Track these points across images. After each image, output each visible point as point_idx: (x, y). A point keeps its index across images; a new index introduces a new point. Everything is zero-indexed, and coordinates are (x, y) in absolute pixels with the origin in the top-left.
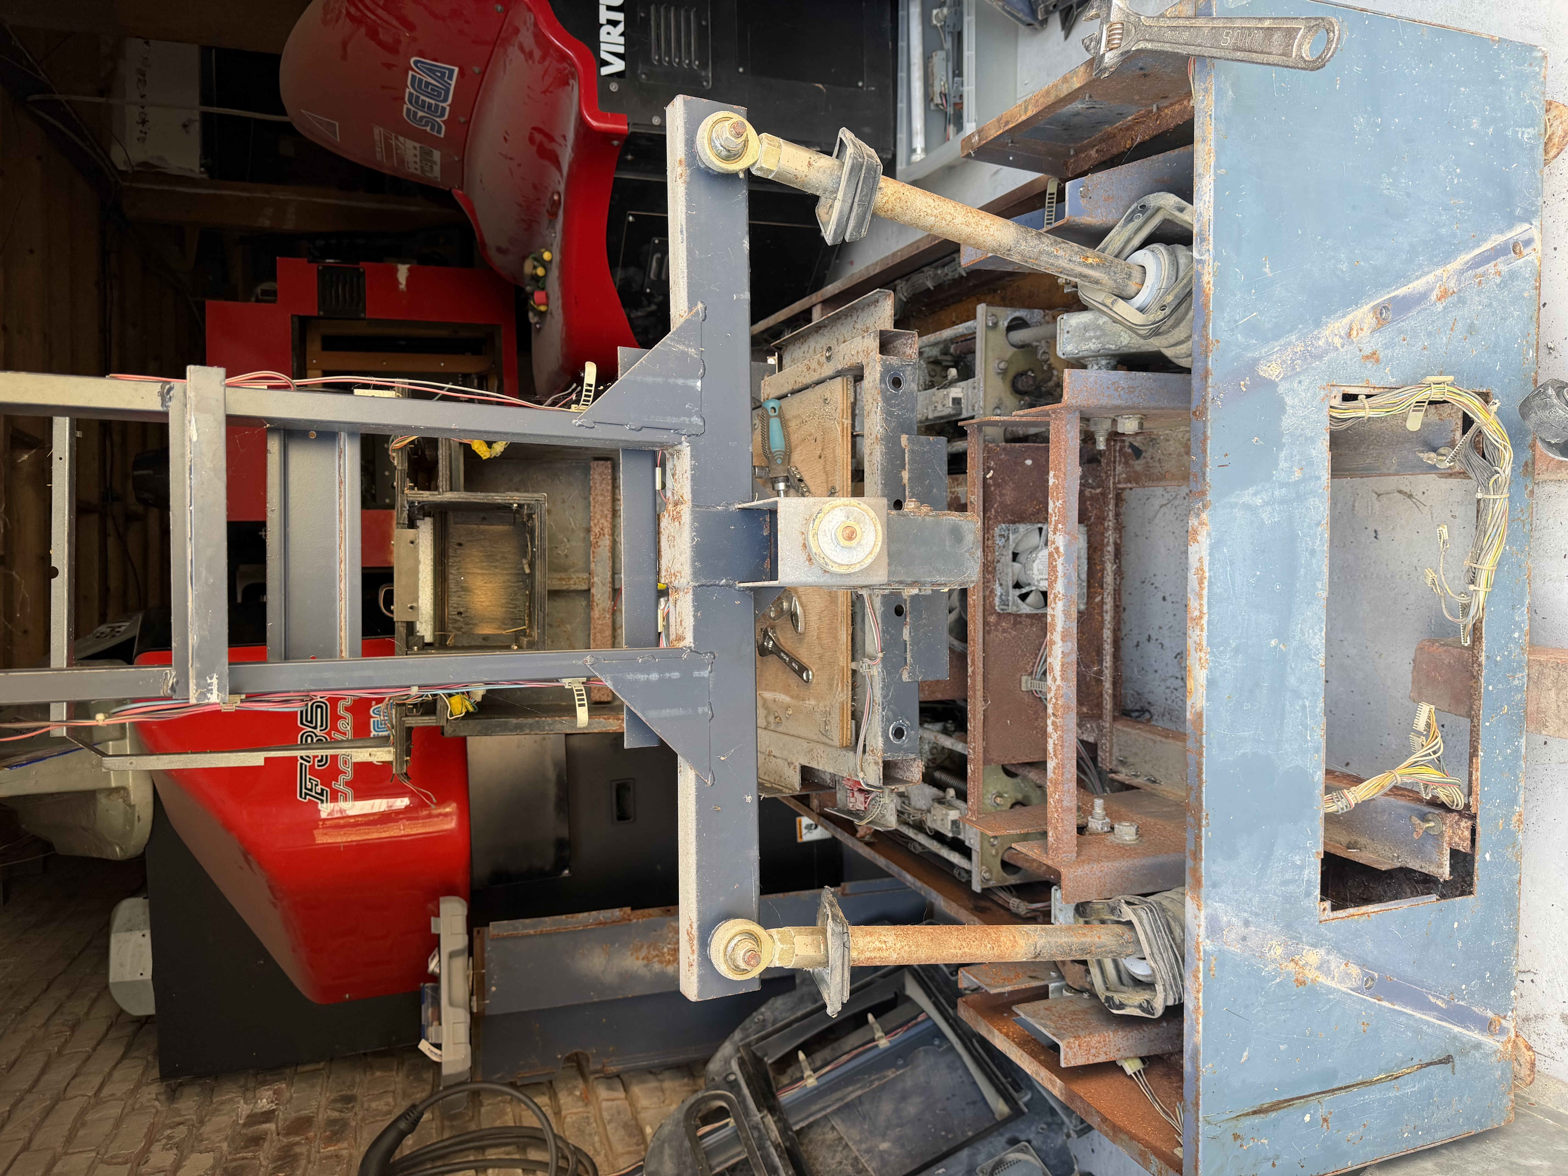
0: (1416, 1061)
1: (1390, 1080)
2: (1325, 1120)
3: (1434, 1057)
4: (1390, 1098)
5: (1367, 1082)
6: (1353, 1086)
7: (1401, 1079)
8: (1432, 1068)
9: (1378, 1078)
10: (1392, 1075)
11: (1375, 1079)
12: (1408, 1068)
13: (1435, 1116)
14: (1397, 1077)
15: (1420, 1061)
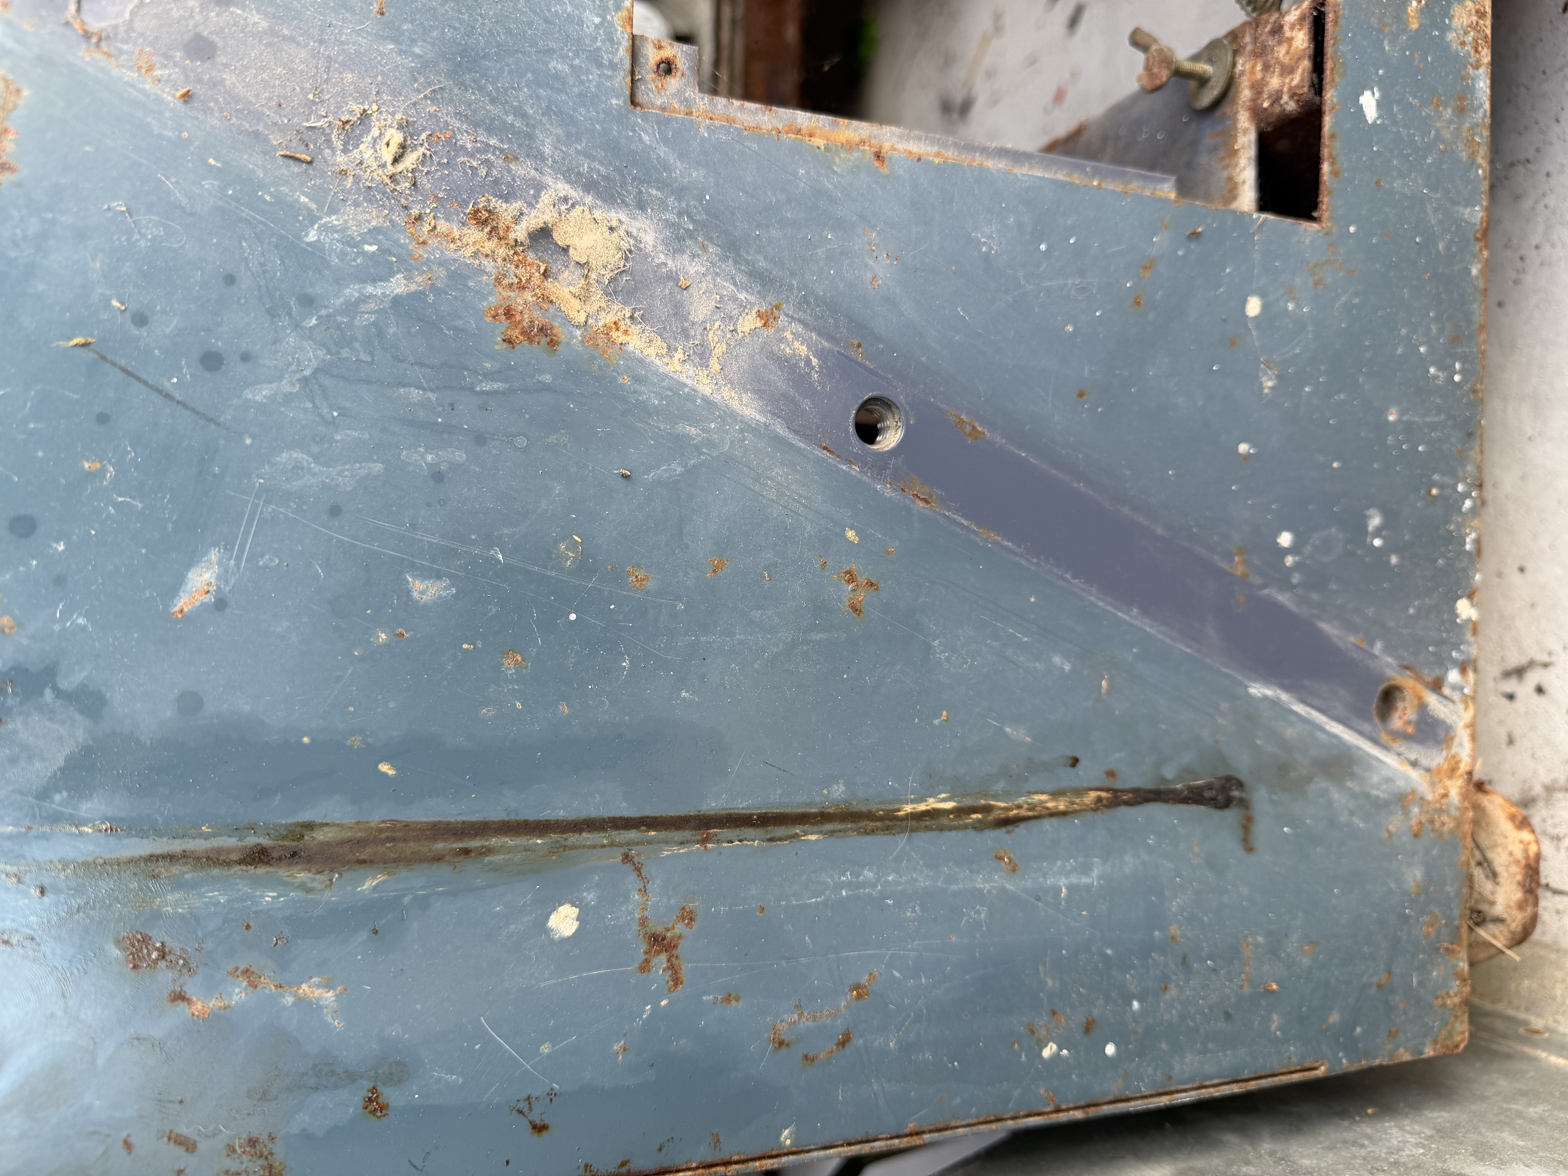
0: (1096, 772)
1: (978, 827)
2: (658, 944)
3: (1169, 772)
4: (978, 896)
5: (870, 816)
6: (803, 819)
7: (1021, 830)
8: (1157, 811)
9: (922, 807)
10: (987, 809)
11: (908, 808)
12: (1056, 794)
13: (1173, 992)
14: (1006, 822)
15: (1111, 774)
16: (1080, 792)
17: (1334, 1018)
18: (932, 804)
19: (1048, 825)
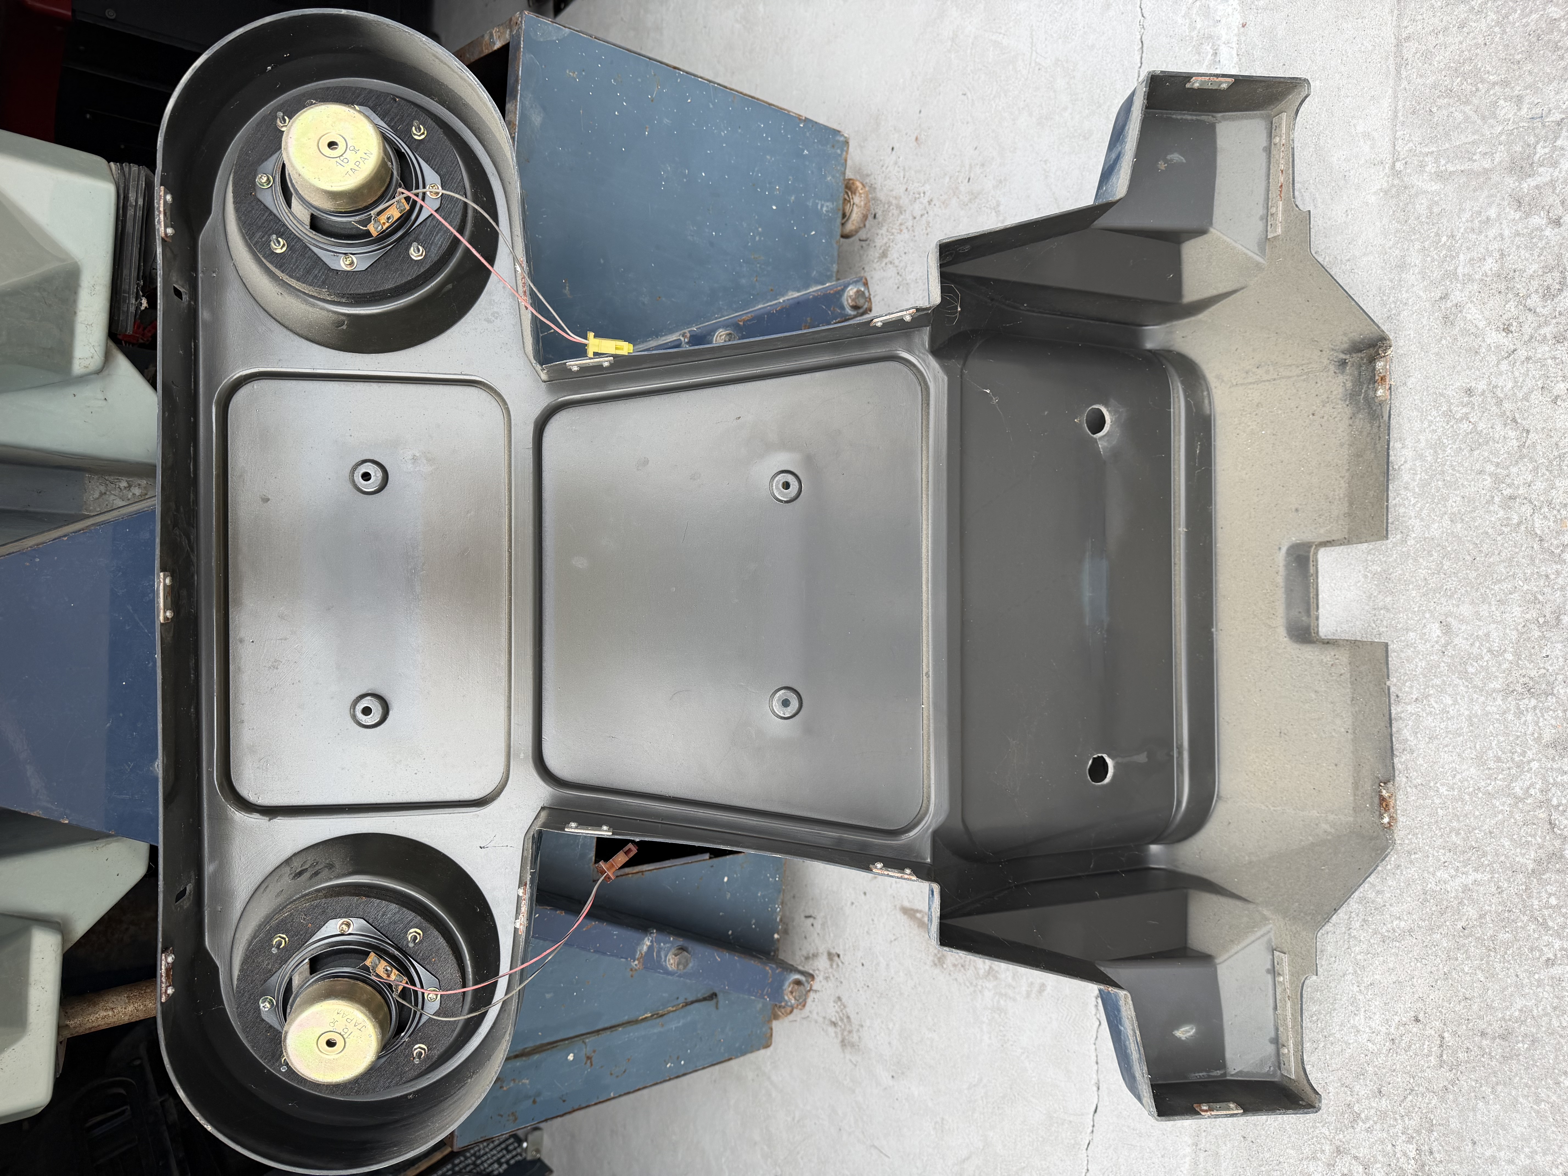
0: (681, 1000)
1: (655, 1018)
2: (588, 1058)
3: (700, 995)
4: (655, 1034)
5: (632, 1022)
6: (619, 1026)
7: (665, 1017)
8: (696, 1005)
9: (644, 1017)
10: (657, 1014)
11: (641, 1018)
12: (673, 1007)
13: (698, 1046)
14: (662, 1016)
15: (686, 999)
16: (679, 1005)
17: (737, 1045)
18: (646, 1015)
19: (671, 1014)
